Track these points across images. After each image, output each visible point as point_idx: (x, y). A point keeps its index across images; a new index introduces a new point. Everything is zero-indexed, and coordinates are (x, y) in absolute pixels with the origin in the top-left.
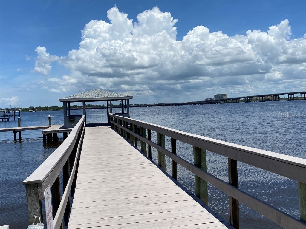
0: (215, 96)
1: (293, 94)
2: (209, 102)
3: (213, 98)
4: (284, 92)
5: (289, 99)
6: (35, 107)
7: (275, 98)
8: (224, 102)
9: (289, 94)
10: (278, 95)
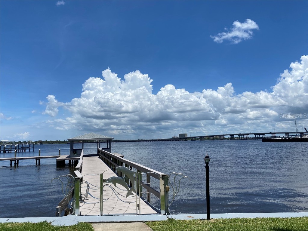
0: (179, 135)
1: (234, 135)
2: (175, 139)
3: (178, 136)
4: (227, 134)
5: (231, 139)
6: (43, 140)
7: (221, 138)
8: (185, 140)
9: (230, 135)
10: (223, 136)
